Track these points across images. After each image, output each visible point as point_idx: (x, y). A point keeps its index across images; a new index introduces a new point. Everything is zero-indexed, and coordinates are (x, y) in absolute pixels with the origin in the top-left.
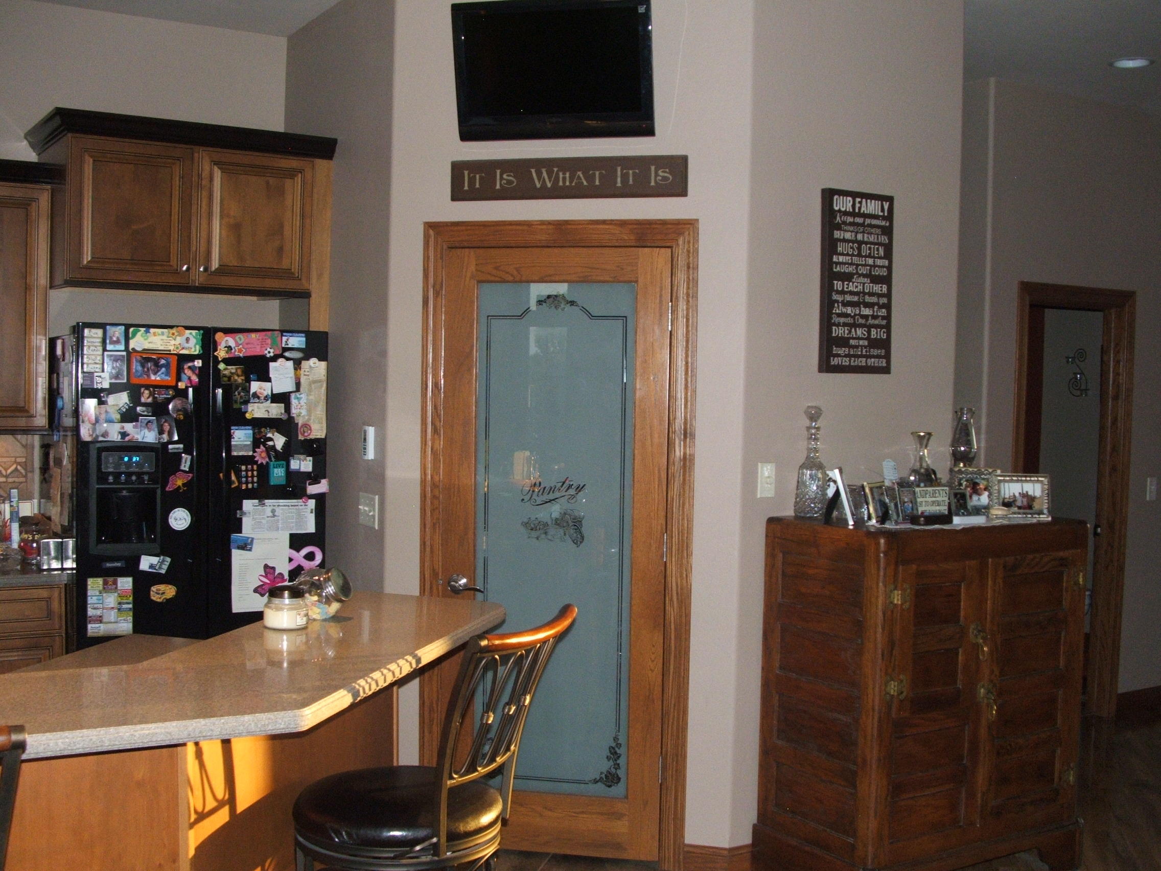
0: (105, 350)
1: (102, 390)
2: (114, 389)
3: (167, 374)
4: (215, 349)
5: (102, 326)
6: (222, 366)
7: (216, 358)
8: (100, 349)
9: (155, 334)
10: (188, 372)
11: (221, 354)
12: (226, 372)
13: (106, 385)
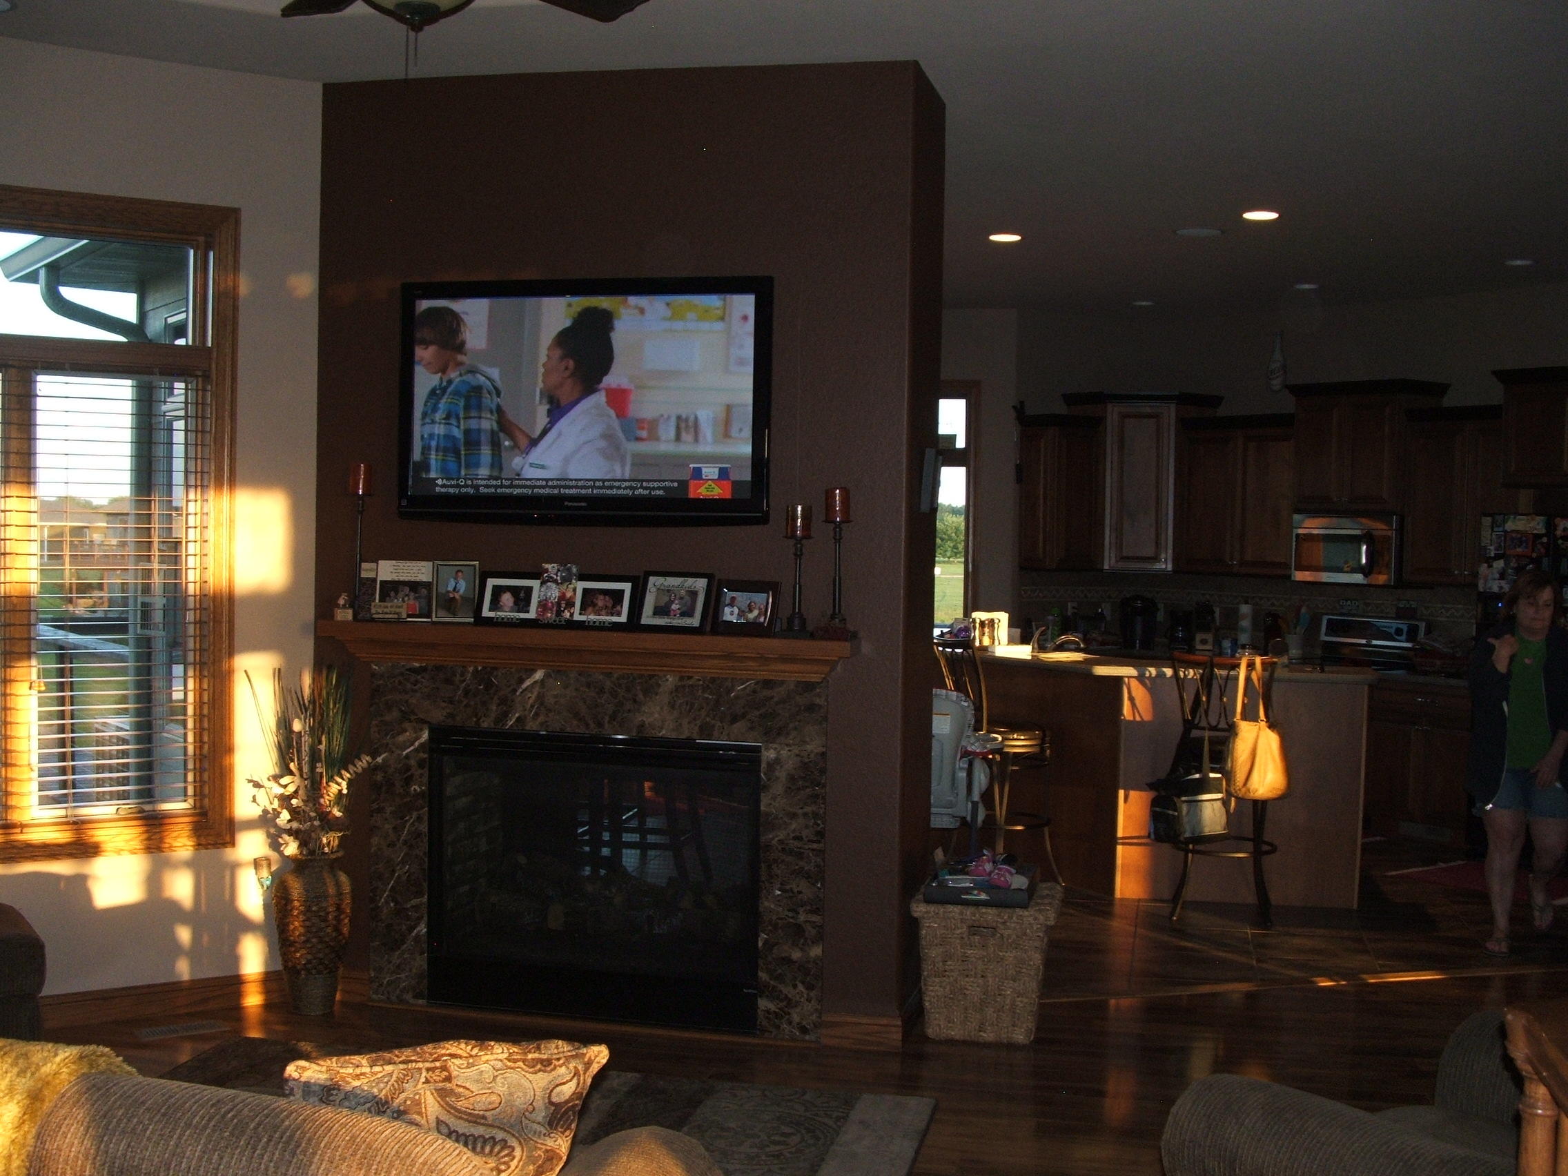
0: (1493, 531)
1: (1491, 558)
2: (1497, 557)
3: (1526, 548)
4: (1555, 529)
5: (1490, 515)
6: (1560, 542)
7: (1555, 536)
8: (1490, 530)
9: (1519, 520)
10: (1539, 546)
11: (1559, 533)
12: (1564, 547)
13: (1492, 555)
